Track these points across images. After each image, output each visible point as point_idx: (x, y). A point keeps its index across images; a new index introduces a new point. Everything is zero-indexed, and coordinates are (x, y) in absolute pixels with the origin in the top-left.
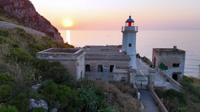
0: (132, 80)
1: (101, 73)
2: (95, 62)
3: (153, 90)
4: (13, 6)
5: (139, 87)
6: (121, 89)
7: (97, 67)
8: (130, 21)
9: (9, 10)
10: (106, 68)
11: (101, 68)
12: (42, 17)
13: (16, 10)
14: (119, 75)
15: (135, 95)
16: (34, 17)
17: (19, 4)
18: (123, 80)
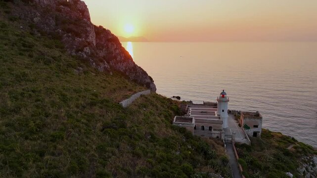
0: (223, 138)
1: (203, 131)
2: (200, 124)
3: (233, 144)
4: (116, 60)
5: (227, 142)
6: (216, 142)
7: (200, 127)
8: (223, 94)
9: (114, 64)
10: (206, 128)
11: (203, 128)
12: (140, 67)
13: (119, 64)
14: (215, 134)
15: (223, 146)
16: (133, 68)
17: (121, 57)
18: (218, 137)
